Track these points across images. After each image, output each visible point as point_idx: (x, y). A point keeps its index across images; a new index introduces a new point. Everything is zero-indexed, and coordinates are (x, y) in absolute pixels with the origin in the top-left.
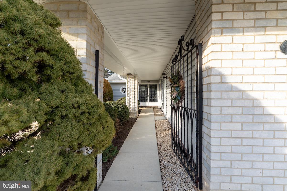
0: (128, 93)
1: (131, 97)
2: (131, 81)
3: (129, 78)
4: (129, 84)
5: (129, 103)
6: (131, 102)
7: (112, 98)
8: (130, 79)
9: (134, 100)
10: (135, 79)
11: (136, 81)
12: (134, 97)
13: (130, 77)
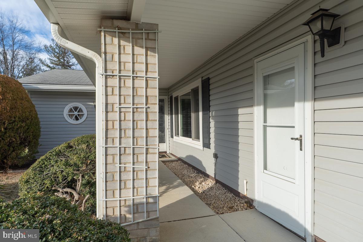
0: (110, 124)
1: (128, 142)
2: (127, 58)
3: (116, 40)
4: (116, 73)
5: (117, 177)
6: (130, 167)
7: (36, 136)
8: (123, 43)
9: (142, 158)
10: (147, 49)
11: (154, 59)
12: (142, 142)
13: (123, 35)
